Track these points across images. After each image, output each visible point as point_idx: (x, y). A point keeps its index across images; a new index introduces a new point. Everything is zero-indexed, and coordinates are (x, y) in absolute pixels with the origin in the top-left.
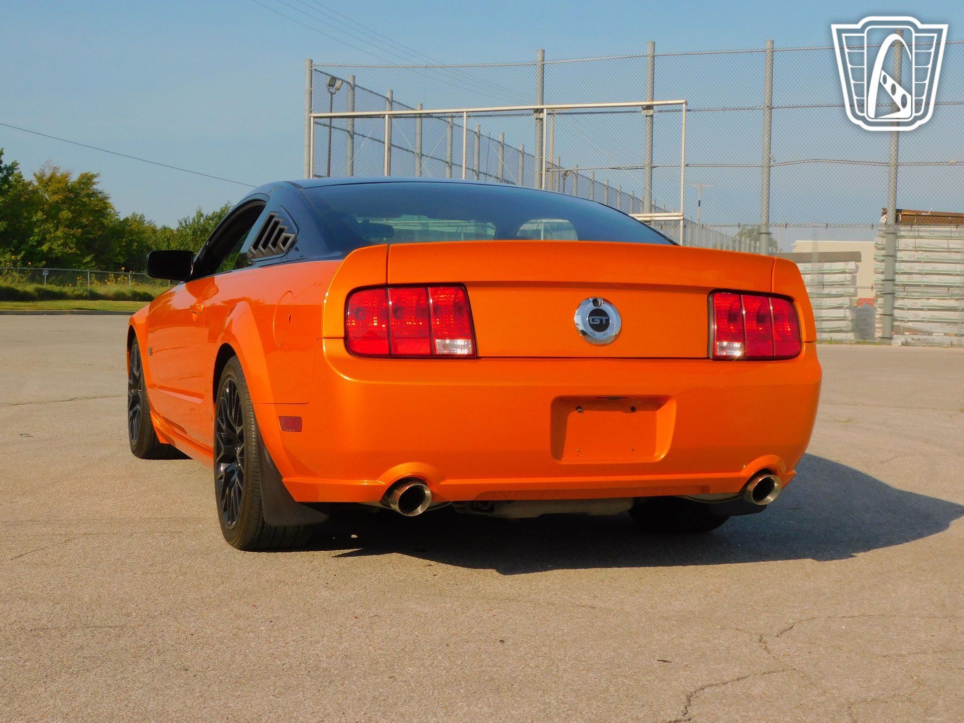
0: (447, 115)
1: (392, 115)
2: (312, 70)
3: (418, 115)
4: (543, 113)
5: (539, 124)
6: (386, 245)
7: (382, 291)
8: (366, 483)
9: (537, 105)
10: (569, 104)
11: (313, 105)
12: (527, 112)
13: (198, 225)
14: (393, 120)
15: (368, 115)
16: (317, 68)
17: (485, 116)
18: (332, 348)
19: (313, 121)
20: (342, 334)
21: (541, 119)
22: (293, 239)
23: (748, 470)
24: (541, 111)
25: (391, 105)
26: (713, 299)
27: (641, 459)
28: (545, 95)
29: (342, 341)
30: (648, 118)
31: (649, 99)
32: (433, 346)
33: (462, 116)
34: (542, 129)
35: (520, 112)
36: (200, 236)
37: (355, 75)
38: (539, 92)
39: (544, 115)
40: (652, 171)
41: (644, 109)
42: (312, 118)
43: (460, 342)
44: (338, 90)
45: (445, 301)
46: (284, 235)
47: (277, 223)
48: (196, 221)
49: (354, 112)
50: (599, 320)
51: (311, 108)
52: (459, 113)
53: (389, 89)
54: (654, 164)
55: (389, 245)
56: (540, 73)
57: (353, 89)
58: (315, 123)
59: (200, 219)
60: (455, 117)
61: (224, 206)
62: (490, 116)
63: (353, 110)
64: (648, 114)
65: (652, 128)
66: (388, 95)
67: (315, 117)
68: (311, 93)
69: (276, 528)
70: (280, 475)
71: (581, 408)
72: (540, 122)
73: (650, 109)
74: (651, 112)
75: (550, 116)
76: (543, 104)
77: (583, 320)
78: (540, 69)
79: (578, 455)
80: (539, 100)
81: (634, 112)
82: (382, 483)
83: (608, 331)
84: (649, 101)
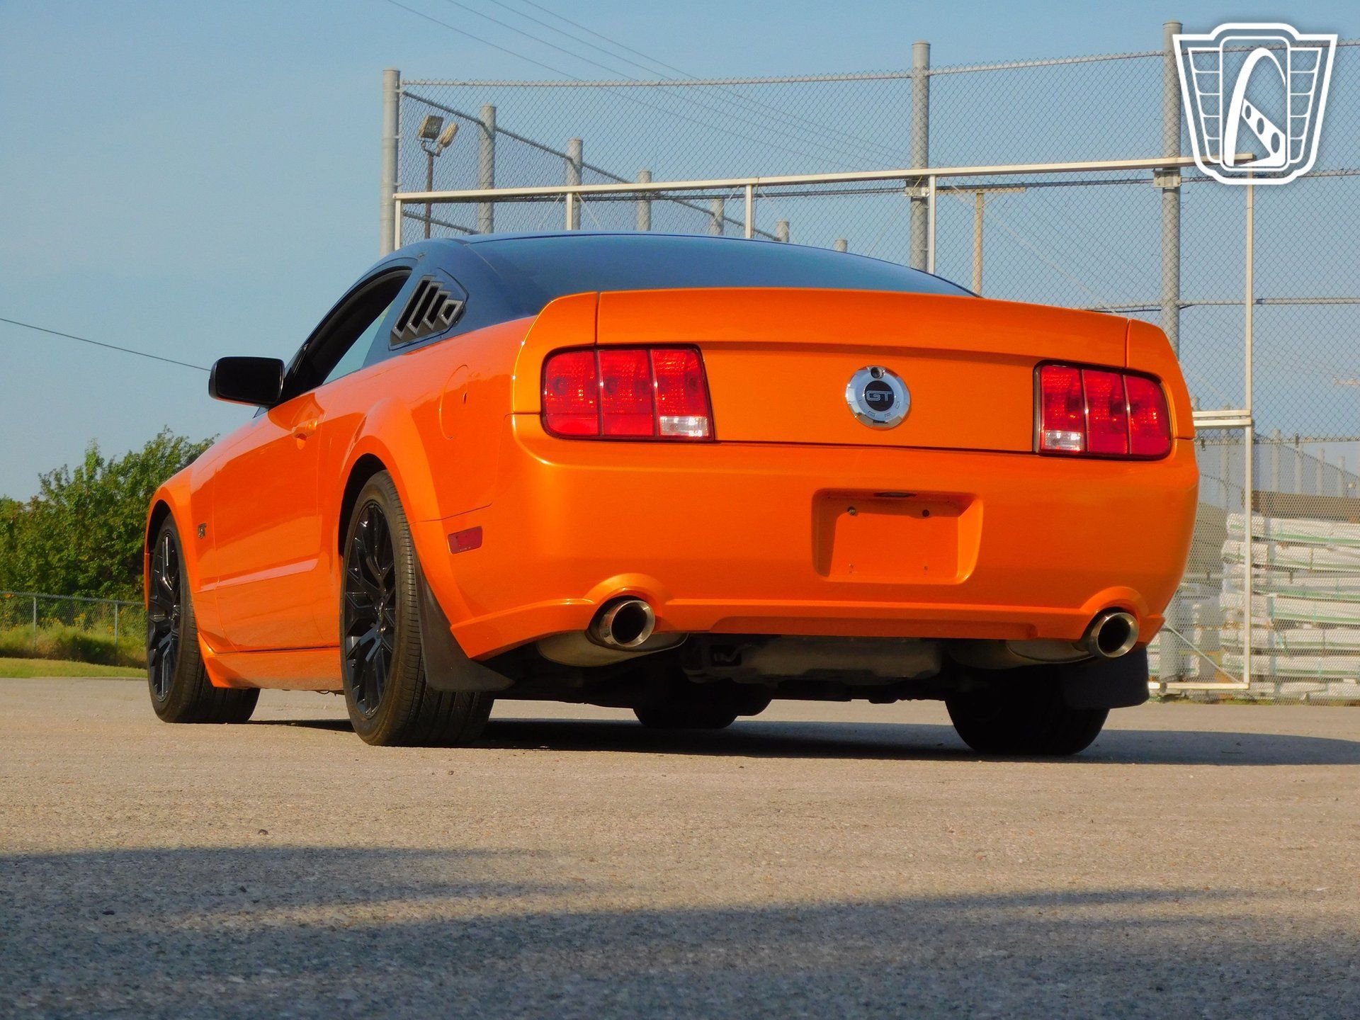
0: (707, 193)
1: (581, 193)
2: (398, 94)
3: (640, 195)
4: (927, 185)
5: (918, 213)
6: (596, 293)
7: (589, 354)
8: (568, 602)
9: (913, 167)
10: (988, 164)
11: (399, 174)
12: (891, 184)
13: (89, 487)
14: (584, 205)
15: (526, 195)
16: (411, 90)
17: (794, 194)
18: (524, 425)
19: (401, 208)
20: (538, 408)
21: (924, 201)
22: (460, 307)
23: (1091, 607)
24: (923, 181)
25: (579, 172)
26: (1041, 372)
27: (938, 580)
28: (931, 146)
29: (538, 417)
30: (1169, 196)
31: (1170, 151)
32: (656, 426)
33: (742, 196)
34: (925, 223)
35: (876, 184)
36: (95, 515)
37: (497, 104)
38: (917, 138)
39: (930, 191)
40: (1178, 316)
41: (1158, 174)
42: (398, 204)
43: (692, 421)
44: (447, 145)
45: (673, 371)
46: (447, 302)
47: (434, 290)
48: (85, 478)
49: (493, 188)
50: (880, 397)
51: (396, 181)
52: (734, 189)
53: (576, 135)
54: (1184, 299)
55: (599, 294)
56: (920, 95)
57: (492, 138)
58: (405, 214)
59: (94, 470)
60: (728, 196)
61: (154, 438)
62: (806, 194)
63: (492, 185)
64: (1169, 186)
65: (1178, 217)
66: (572, 152)
67: (404, 201)
68: (396, 148)
69: (441, 693)
70: (447, 619)
71: (854, 509)
72: (922, 208)
73: (1171, 174)
74: (1174, 181)
75: (943, 194)
76: (926, 164)
77: (857, 395)
78: (920, 86)
79: (851, 572)
80: (917, 157)
81: (1137, 181)
82: (591, 602)
83: (892, 410)
84: (1169, 156)
